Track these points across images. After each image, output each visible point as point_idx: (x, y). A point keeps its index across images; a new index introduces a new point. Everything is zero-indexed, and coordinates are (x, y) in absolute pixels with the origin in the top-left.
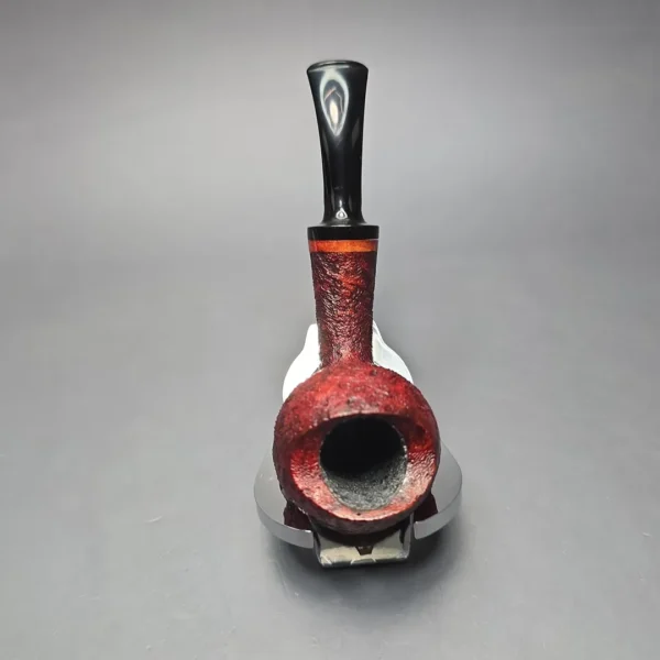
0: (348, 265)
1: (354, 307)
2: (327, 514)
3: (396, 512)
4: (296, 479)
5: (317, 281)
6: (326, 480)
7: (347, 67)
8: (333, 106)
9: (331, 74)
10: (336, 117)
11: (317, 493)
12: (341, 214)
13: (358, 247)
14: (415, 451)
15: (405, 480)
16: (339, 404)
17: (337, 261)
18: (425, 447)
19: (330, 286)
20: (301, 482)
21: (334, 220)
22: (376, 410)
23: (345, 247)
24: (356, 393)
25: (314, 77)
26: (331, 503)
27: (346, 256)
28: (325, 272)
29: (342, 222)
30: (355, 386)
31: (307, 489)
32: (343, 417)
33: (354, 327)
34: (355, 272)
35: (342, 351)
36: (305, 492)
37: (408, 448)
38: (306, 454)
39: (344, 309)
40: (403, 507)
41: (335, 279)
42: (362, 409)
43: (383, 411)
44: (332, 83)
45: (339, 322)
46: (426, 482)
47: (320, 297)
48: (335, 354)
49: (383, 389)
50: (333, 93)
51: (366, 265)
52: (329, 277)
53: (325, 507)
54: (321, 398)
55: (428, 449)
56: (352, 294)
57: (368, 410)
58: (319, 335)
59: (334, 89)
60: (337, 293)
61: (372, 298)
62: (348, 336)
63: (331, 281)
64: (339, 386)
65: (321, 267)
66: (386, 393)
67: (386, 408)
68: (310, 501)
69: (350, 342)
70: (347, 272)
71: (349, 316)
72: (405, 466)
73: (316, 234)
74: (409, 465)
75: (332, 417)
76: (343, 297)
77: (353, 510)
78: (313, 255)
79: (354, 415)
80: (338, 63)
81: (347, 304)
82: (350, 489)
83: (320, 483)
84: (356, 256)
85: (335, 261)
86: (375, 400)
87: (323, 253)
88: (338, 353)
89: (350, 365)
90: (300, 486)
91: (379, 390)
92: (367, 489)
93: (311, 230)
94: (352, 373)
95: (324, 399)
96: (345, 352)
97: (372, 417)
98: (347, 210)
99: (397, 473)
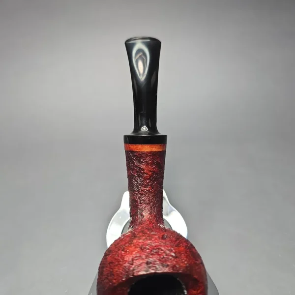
0: (148, 160)
1: (151, 185)
5: (129, 168)
7: (148, 40)
8: (140, 64)
9: (139, 45)
10: (142, 70)
12: (144, 129)
13: (155, 148)
14: (191, 294)
16: (141, 265)
17: (141, 157)
18: (199, 291)
19: (137, 172)
21: (140, 132)
22: (166, 270)
23: (146, 148)
24: (153, 255)
25: (129, 46)
28: (134, 163)
29: (145, 133)
30: (152, 248)
32: (144, 275)
33: (151, 198)
34: (152, 164)
35: (144, 214)
37: (188, 292)
39: (146, 186)
41: (140, 168)
42: (157, 269)
43: (171, 271)
44: (139, 51)
45: (142, 194)
47: (130, 177)
48: (139, 216)
49: (171, 251)
50: (140, 56)
51: (159, 159)
52: (136, 166)
54: (128, 258)
56: (150, 177)
57: (160, 270)
58: (130, 202)
59: (141, 54)
60: (142, 177)
61: (163, 179)
62: (148, 204)
63: (137, 169)
64: (141, 248)
65: (132, 160)
66: (173, 254)
67: (174, 267)
69: (149, 207)
70: (147, 164)
71: (149, 191)
73: (129, 140)
75: (135, 274)
76: (145, 179)
78: (127, 152)
79: (151, 274)
80: (144, 38)
81: (147, 183)
84: (153, 154)
85: (140, 156)
86: (166, 261)
87: (132, 152)
88: (142, 215)
89: (148, 229)
91: (168, 252)
93: (126, 137)
94: (150, 237)
95: (130, 260)
96: (146, 214)
97: (164, 275)
98: (148, 126)
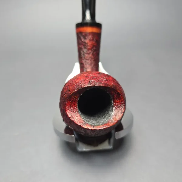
0: (90, 37)
1: (92, 53)
2: (80, 127)
3: (109, 126)
4: (68, 113)
6: (80, 114)
11: (76, 119)
13: (95, 30)
14: (116, 103)
15: (113, 114)
16: (86, 83)
17: (86, 36)
20: (70, 114)
22: (101, 85)
23: (89, 30)
24: (93, 79)
26: (82, 122)
27: (90, 33)
28: (81, 40)
29: (88, 20)
30: (93, 77)
31: (73, 117)
32: (87, 87)
34: (93, 40)
36: (71, 118)
37: (113, 102)
38: (72, 103)
39: (89, 54)
40: (112, 124)
42: (95, 84)
43: (104, 85)
45: (87, 59)
46: (121, 115)
47: (80, 50)
49: (104, 78)
51: (97, 37)
52: (83, 42)
53: (80, 124)
55: (122, 102)
56: (92, 48)
57: (97, 84)
63: (84, 44)
64: (86, 77)
65: (80, 38)
66: (105, 80)
68: (73, 122)
70: (90, 40)
71: (91, 57)
72: (112, 109)
74: (114, 108)
75: (83, 87)
76: (89, 50)
77: (91, 125)
79: (92, 86)
81: (90, 52)
82: (90, 119)
83: (78, 115)
84: (94, 34)
86: (101, 82)
90: (69, 116)
91: (102, 79)
92: (97, 119)
93: (77, 24)
94: (92, 73)
95: (80, 81)
99: (109, 112)
